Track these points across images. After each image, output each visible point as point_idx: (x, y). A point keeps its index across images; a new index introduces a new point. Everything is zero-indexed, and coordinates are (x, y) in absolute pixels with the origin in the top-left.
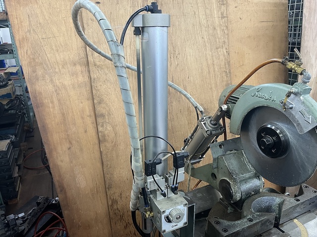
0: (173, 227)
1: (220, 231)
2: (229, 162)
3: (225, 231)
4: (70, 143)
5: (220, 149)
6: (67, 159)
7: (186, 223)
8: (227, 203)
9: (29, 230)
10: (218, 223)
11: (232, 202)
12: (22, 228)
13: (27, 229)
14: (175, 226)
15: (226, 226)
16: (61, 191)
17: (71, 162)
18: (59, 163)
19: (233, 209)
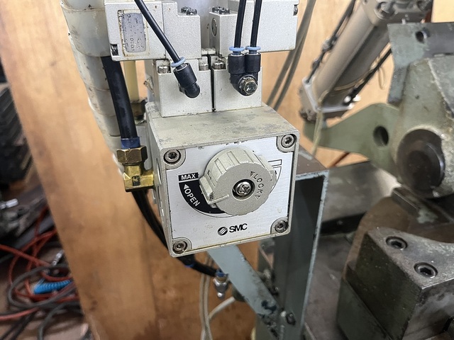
0: (222, 231)
1: (410, 271)
2: (446, 77)
3: (427, 271)
4: (54, 50)
5: (416, 43)
6: (48, 86)
7: (284, 225)
8: (413, 199)
9: (27, 230)
10: (399, 244)
11: (436, 194)
12: (14, 225)
13: (22, 229)
14: (235, 229)
15: (428, 256)
16: (41, 154)
17: (59, 94)
18: (32, 94)
19: (435, 216)
